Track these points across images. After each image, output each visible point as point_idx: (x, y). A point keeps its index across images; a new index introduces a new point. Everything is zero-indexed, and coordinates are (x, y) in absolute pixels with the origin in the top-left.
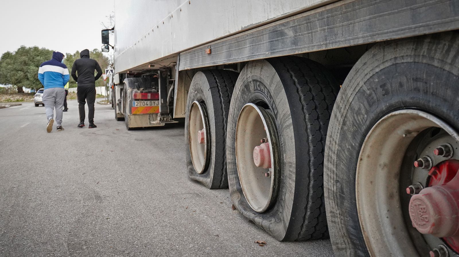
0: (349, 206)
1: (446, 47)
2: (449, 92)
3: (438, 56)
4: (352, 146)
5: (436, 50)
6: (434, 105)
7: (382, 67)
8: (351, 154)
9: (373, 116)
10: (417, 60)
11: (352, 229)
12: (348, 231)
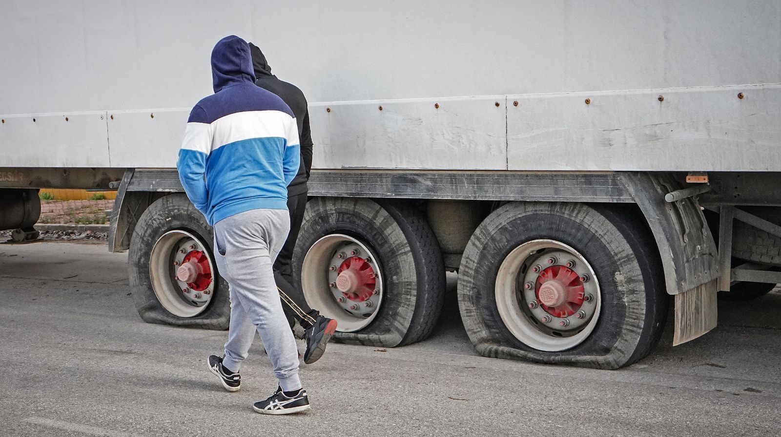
0: (485, 302)
1: (572, 208)
2: (574, 231)
3: (567, 212)
4: (491, 262)
5: (565, 209)
6: (562, 237)
7: (524, 214)
8: (490, 268)
9: (514, 243)
10: (552, 213)
11: (488, 317)
12: (483, 319)
